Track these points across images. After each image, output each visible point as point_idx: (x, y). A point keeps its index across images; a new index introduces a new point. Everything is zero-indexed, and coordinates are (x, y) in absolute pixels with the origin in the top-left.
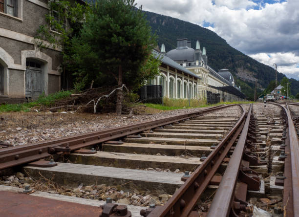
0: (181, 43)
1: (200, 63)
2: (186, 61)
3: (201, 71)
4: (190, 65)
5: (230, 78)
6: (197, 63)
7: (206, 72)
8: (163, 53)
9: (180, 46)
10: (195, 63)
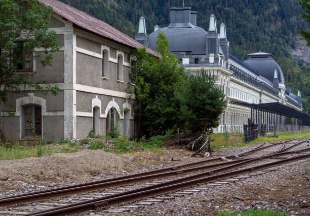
0: (179, 15)
1: (216, 59)
2: (188, 53)
3: (219, 73)
4: (196, 61)
5: (276, 76)
6: (212, 60)
7: (227, 75)
8: (142, 34)
9: (176, 21)
10: (207, 59)
